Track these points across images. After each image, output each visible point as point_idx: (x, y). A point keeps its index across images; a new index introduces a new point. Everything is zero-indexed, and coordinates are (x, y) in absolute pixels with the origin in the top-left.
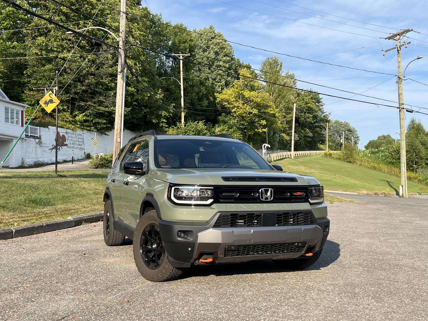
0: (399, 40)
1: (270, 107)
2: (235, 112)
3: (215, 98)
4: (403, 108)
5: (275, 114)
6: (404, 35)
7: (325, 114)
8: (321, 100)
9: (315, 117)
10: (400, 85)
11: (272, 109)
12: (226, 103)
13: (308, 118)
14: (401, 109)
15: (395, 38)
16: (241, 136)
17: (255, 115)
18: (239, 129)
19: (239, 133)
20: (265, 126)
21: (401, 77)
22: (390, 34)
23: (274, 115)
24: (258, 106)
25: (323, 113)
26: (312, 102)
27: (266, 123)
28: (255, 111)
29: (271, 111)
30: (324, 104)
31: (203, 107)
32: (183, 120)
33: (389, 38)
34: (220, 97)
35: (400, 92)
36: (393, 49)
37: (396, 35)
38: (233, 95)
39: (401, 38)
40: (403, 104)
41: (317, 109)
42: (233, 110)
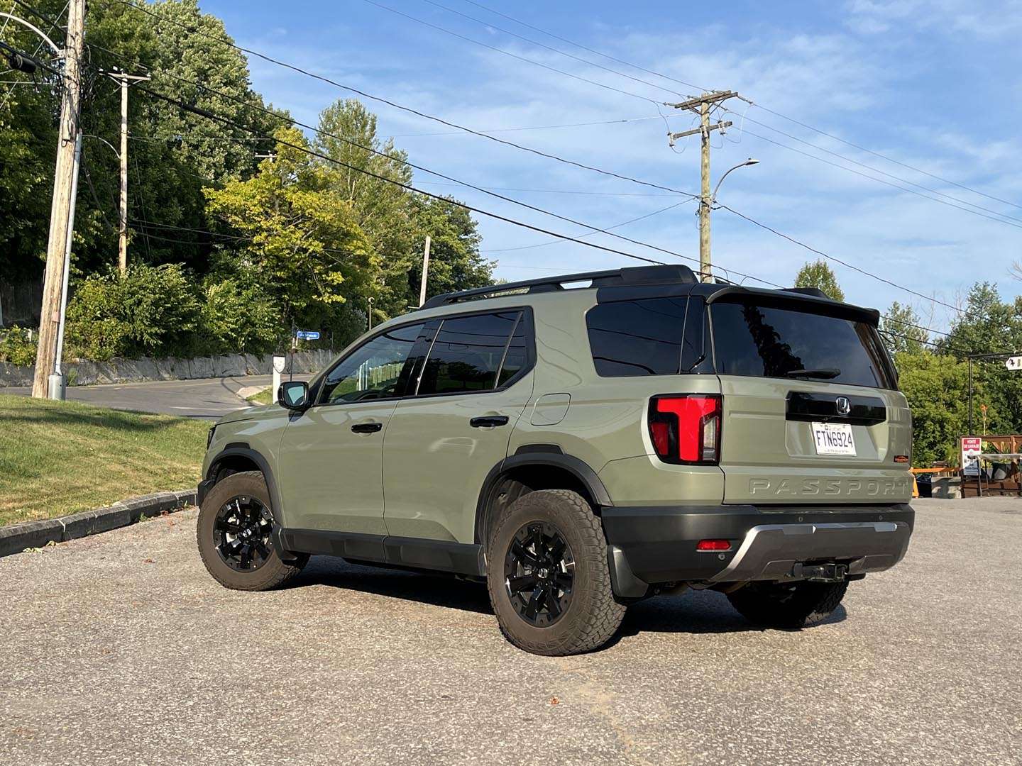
0: (706, 113)
1: (355, 237)
2: (259, 244)
3: (203, 201)
4: (710, 275)
5: (369, 257)
6: (718, 103)
7: (481, 263)
8: (475, 228)
9: (458, 270)
10: (706, 221)
11: (360, 244)
12: (237, 219)
13: (441, 272)
14: (704, 276)
15: (699, 108)
16: (274, 311)
17: (313, 255)
18: (270, 291)
19: (271, 303)
20: (337, 289)
21: (709, 202)
22: (688, 97)
23: (363, 261)
24: (324, 232)
25: (477, 262)
26: (452, 229)
27: (341, 279)
28: (316, 246)
29: (359, 248)
30: (480, 237)
31: (169, 223)
32: (123, 257)
33: (684, 106)
34: (218, 199)
35: (705, 237)
36: (691, 133)
37: (700, 102)
38: (258, 197)
39: (710, 111)
40: (710, 265)
41: (463, 251)
42: (257, 239)
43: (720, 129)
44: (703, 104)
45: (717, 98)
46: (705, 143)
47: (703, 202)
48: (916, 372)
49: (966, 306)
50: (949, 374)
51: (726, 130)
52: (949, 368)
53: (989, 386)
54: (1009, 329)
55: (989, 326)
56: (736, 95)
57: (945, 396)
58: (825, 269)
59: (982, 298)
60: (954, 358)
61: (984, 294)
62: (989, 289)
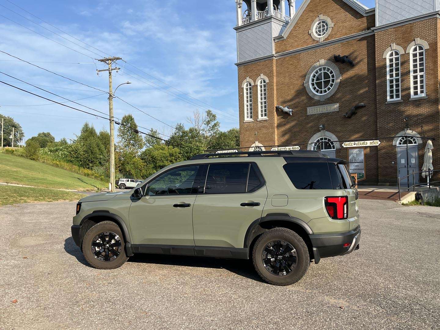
0: (110, 64)
4: (113, 121)
6: (114, 61)
10: (111, 102)
14: (111, 121)
21: (112, 95)
33: (102, 61)
35: (111, 107)
36: (105, 70)
40: (113, 117)
43: (116, 70)
44: (109, 60)
45: (115, 59)
46: (110, 75)
47: (110, 95)
48: (161, 151)
49: (174, 131)
50: (171, 152)
51: (118, 70)
52: (171, 150)
53: (183, 156)
54: (187, 138)
55: (182, 136)
56: (121, 59)
57: (169, 159)
58: (131, 117)
59: (179, 128)
60: (172, 147)
61: (180, 127)
62: (181, 125)
